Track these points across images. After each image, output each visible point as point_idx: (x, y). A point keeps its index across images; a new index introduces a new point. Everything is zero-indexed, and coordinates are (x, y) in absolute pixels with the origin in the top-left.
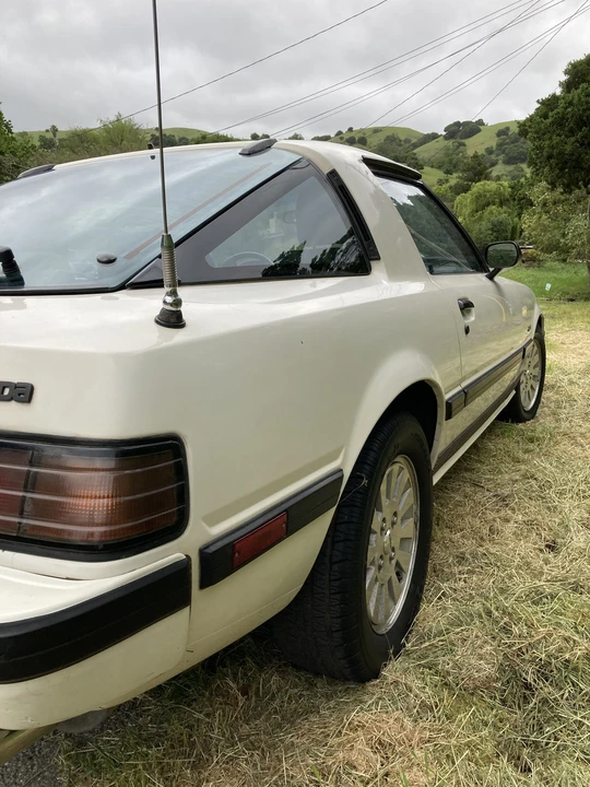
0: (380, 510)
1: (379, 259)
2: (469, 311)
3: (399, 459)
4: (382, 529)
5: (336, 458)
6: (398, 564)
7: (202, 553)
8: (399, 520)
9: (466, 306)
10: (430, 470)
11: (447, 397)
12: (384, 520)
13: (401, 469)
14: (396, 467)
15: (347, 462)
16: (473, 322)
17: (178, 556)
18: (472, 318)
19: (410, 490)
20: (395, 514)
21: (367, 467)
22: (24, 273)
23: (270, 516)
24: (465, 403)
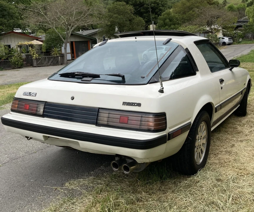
0: (198, 135)
1: (198, 71)
2: (223, 83)
3: (203, 122)
4: (198, 139)
5: (190, 120)
6: (201, 149)
7: (168, 134)
8: (202, 138)
9: (222, 81)
10: (210, 126)
11: (215, 106)
12: (199, 137)
13: (203, 125)
14: (202, 125)
15: (192, 120)
16: (224, 86)
17: (165, 133)
18: (224, 84)
19: (205, 131)
20: (201, 136)
21: (197, 120)
22: (126, 80)
23: (179, 129)
24: (221, 108)
